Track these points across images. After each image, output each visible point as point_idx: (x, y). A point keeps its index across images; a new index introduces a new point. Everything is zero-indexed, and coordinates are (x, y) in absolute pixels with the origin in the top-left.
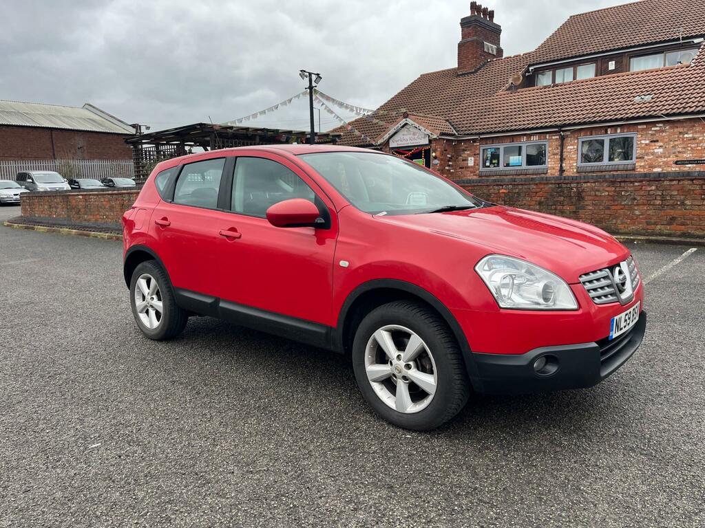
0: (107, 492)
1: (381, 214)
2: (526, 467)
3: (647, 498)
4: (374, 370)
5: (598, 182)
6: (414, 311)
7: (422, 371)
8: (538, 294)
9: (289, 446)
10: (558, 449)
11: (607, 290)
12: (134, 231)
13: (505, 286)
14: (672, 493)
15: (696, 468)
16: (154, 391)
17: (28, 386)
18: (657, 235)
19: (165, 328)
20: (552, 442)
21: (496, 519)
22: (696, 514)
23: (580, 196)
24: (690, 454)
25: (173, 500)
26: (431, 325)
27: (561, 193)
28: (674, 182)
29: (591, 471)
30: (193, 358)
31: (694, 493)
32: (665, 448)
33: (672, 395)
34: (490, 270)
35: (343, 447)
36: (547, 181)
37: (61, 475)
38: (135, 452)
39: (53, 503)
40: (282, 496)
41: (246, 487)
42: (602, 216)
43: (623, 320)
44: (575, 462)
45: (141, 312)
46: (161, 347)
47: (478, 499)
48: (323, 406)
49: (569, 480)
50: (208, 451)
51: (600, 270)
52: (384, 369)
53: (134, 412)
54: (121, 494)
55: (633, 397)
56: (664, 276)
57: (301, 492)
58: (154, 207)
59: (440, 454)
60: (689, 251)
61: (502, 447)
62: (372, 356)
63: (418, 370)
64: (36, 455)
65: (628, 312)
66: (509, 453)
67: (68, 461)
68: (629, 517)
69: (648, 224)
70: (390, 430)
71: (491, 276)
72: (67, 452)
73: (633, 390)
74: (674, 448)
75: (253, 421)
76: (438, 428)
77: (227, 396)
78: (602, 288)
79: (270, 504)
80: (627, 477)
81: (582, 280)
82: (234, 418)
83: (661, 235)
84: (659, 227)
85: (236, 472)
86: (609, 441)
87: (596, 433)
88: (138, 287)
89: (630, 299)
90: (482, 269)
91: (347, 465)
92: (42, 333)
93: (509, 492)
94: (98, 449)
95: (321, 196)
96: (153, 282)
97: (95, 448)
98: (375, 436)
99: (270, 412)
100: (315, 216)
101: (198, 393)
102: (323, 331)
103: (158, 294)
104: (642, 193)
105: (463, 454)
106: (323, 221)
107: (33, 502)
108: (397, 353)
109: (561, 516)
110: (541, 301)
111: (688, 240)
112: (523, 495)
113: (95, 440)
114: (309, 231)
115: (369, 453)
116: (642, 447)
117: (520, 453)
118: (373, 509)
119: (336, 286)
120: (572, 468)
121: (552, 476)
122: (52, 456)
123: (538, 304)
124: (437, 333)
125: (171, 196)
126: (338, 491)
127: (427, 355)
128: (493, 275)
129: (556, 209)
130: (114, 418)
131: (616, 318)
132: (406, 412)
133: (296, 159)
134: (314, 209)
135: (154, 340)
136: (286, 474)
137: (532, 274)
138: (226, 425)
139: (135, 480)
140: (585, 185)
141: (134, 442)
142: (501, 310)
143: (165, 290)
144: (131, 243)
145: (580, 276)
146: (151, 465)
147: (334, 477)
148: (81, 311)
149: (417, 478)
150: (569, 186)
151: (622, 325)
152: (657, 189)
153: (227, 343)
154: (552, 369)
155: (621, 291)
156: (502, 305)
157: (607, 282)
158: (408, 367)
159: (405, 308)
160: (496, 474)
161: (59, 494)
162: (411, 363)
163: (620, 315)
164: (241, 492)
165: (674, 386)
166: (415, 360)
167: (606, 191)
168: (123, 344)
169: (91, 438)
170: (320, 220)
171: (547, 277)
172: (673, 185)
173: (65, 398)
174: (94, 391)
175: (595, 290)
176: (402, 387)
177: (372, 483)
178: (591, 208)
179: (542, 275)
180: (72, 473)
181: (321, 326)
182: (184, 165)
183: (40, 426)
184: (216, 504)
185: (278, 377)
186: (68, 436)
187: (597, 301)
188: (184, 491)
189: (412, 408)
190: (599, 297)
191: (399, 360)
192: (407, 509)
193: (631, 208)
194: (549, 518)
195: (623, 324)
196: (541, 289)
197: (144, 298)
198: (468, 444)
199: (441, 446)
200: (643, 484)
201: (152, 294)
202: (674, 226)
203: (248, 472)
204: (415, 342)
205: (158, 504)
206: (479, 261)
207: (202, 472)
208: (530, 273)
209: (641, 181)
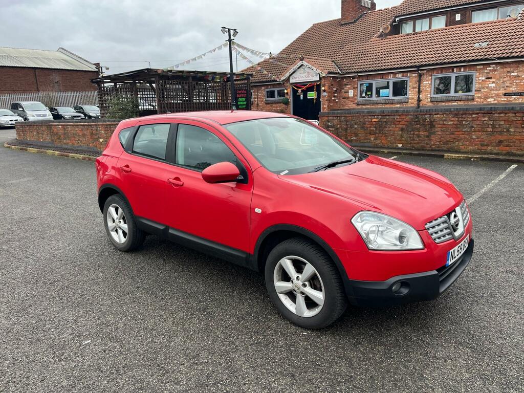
0: (98, 380)
1: (283, 173)
2: (387, 358)
3: (468, 384)
4: (280, 285)
5: (445, 114)
6: (308, 248)
7: (314, 289)
8: (396, 239)
9: (222, 342)
10: (409, 343)
11: (445, 231)
12: (107, 173)
13: (373, 232)
14: (486, 380)
15: (503, 358)
16: (125, 295)
17: (35, 292)
18: (488, 154)
19: (130, 244)
20: (405, 338)
23: (432, 124)
24: (501, 346)
25: (144, 387)
26: (320, 258)
27: (418, 122)
28: (502, 115)
29: (432, 362)
30: (151, 267)
31: (501, 380)
32: (483, 342)
33: (491, 296)
34: (362, 222)
35: (260, 342)
36: (406, 113)
37: (65, 367)
38: (115, 347)
39: (62, 390)
40: (219, 383)
41: (193, 376)
42: (448, 140)
43: (456, 251)
44: (421, 354)
45: (112, 231)
46: (127, 256)
47: (353, 385)
48: (245, 308)
49: (416, 369)
50: (166, 346)
51: (440, 217)
52: (287, 285)
53: (112, 314)
54: (108, 382)
55: (463, 299)
56: (491, 190)
57: (231, 380)
58: (118, 156)
59: (327, 348)
60: (512, 167)
61: (370, 342)
62: (279, 276)
63: (312, 287)
64: (47, 350)
65: (460, 245)
66: (375, 348)
67: (69, 355)
69: (482, 145)
70: (292, 328)
71: (362, 227)
72: (67, 348)
74: (490, 342)
75: (196, 321)
76: (325, 327)
77: (177, 299)
78: (441, 231)
79: (210, 390)
80: (456, 366)
81: (426, 226)
82: (183, 318)
83: (491, 154)
84: (490, 148)
85: (186, 363)
86: (445, 336)
87: (436, 330)
88: (109, 213)
89: (461, 235)
90: (357, 222)
91: (262, 357)
92: (41, 246)
93: (375, 380)
94: (89, 344)
96: (120, 210)
97: (87, 344)
98: (281, 333)
99: (207, 313)
100: (237, 175)
101: (156, 297)
102: (244, 256)
103: (124, 218)
104: (478, 122)
105: (343, 348)
106: (243, 178)
107: (48, 389)
108: (297, 275)
110: (398, 243)
111: (511, 158)
112: (384, 382)
113: (87, 337)
114: (232, 185)
115: (277, 347)
116: (468, 342)
117: (382, 348)
119: (252, 226)
120: (418, 360)
121: (406, 367)
122: (58, 351)
123: (396, 245)
124: (324, 264)
126: (257, 379)
127: (318, 278)
128: (364, 224)
129: (414, 134)
130: (98, 319)
131: (451, 251)
132: (304, 316)
133: (222, 128)
134: (236, 170)
135: (122, 251)
136: (220, 365)
137: (391, 224)
138: (177, 325)
139: (116, 370)
140: (436, 116)
141: (114, 339)
142: (370, 251)
143: (129, 217)
145: (426, 224)
146: (127, 358)
147: (253, 367)
148: (67, 225)
149: (311, 368)
150: (424, 117)
151: (456, 255)
152: (489, 119)
153: (174, 254)
154: (405, 291)
155: (455, 230)
156: (371, 246)
157: (446, 225)
159: (302, 245)
160: (366, 365)
161: (65, 383)
162: (307, 283)
163: (454, 249)
164: (190, 380)
165: (493, 289)
166: (309, 281)
167: (451, 121)
168: (100, 254)
169: (84, 336)
170: (241, 177)
171: (402, 225)
172: (501, 117)
173: (63, 302)
174: (82, 295)
175: (436, 233)
176: (300, 299)
177: (281, 372)
178: (440, 133)
179: (398, 225)
180: (73, 365)
181: (242, 252)
182: (140, 126)
183: (47, 326)
184: (173, 390)
185: (212, 283)
186: (68, 334)
187: (437, 241)
188: (151, 379)
189: (308, 313)
190: (439, 238)
191: (298, 280)
193: (469, 134)
195: (456, 253)
196: (398, 235)
197: (114, 221)
198: (346, 339)
199: (328, 341)
200: (467, 372)
201: (120, 219)
202: (501, 147)
203: (194, 363)
204: (309, 269)
205: (134, 390)
206: (354, 216)
207: (162, 364)
208: (390, 223)
209: (477, 114)
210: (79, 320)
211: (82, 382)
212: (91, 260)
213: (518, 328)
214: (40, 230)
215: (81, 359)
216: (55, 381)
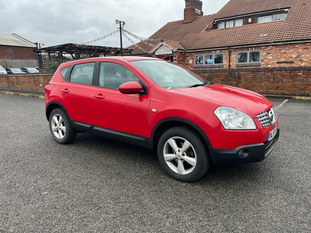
0: (55, 214)
1: (169, 88)
2: (236, 196)
3: (287, 208)
4: (167, 156)
5: (246, 71)
6: (186, 131)
7: (189, 157)
8: (240, 123)
9: (133, 190)
10: (247, 188)
11: (267, 121)
12: (51, 95)
13: (226, 119)
14: (297, 205)
15: (304, 194)
16: (66, 167)
17: (7, 166)
18: (271, 94)
19: (67, 138)
20: (244, 185)
21: (228, 219)
22: (308, 213)
23: (239, 78)
24: (301, 188)
25: (86, 216)
26: (194, 137)
27: (231, 76)
28: (279, 72)
29: (263, 197)
30: (81, 152)
31: (306, 205)
32: (291, 186)
33: (289, 163)
34: (220, 113)
35: (157, 190)
36: (225, 71)
37: (32, 207)
38: (64, 195)
39: (31, 220)
40: (135, 212)
41: (118, 209)
42: (248, 86)
43: (273, 133)
44: (256, 193)
45: (54, 132)
46: (65, 147)
47: (219, 211)
48: (144, 172)
49: (254, 201)
50: (97, 194)
51: (264, 112)
52: (172, 156)
53: (59, 177)
54: (62, 214)
55: (274, 165)
57: (143, 211)
58: (60, 84)
59: (199, 192)
60: (285, 101)
61: (224, 188)
62: (167, 150)
63: (188, 156)
64: (18, 199)
65: (274, 129)
66: (228, 191)
67: (34, 201)
68: (282, 216)
69: (267, 89)
70: (175, 182)
72: (32, 196)
73: (273, 161)
74: (294, 186)
75: (114, 180)
76: (196, 181)
77: (100, 168)
78: (265, 120)
79: (130, 216)
80: (278, 199)
81: (258, 117)
82: (106, 179)
83: (273, 94)
84: (272, 91)
85: (112, 203)
86: (267, 184)
88: (53, 120)
90: (217, 113)
91: (160, 198)
92: (8, 142)
93: (231, 207)
94: (47, 194)
95: (142, 80)
96: (61, 118)
97: (45, 194)
98: (169, 185)
99: (121, 175)
100: (140, 89)
101: (87, 168)
102: (144, 139)
103: (63, 123)
104: (265, 76)
105: (209, 191)
106: (144, 91)
107: (22, 220)
108: (178, 149)
109: (254, 216)
110: (242, 126)
111: (284, 96)
112: (237, 208)
113: (44, 191)
114: (137, 96)
115: (168, 192)
116: (282, 186)
117: (232, 190)
118: (175, 217)
119: (150, 121)
120: (255, 196)
122: (26, 198)
123: (240, 127)
124: (197, 140)
125: (68, 79)
126: (158, 210)
127: (192, 150)
128: (221, 115)
129: (229, 83)
130: (51, 180)
132: (182, 174)
133: (129, 63)
134: (140, 86)
135: (61, 144)
136: (134, 203)
138: (103, 182)
139: (67, 208)
140: (241, 73)
141: (62, 191)
142: (226, 130)
143: (67, 122)
144: (49, 100)
145: (257, 115)
146: (73, 201)
147: (155, 203)
149: (191, 203)
150: (234, 73)
152: (271, 74)
153: (95, 145)
154: (246, 155)
156: (226, 128)
157: (267, 117)
158: (183, 155)
159: (182, 129)
160: (224, 200)
162: (185, 153)
163: (271, 131)
164: (116, 211)
166: (186, 152)
167: (250, 75)
168: (47, 146)
169: (42, 190)
170: (142, 91)
171: (244, 115)
172: (278, 73)
173: (26, 172)
174: (38, 168)
175: (262, 121)
176: (180, 163)
177: (173, 205)
178: (244, 82)
179: (241, 115)
180: (37, 206)
181: (143, 137)
182: (75, 65)
183: (17, 185)
184: (106, 217)
185: (122, 159)
186: (31, 189)
187: (263, 125)
188: (90, 212)
189: (185, 172)
191: (179, 152)
192: (190, 216)
193: (260, 83)
194: (249, 217)
195: (273, 135)
196: (241, 121)
197: (56, 125)
198: (210, 187)
199: (198, 188)
200: (285, 202)
201: (60, 123)
202: (278, 90)
203: (117, 202)
204: (187, 144)
205: (80, 218)
206: (215, 109)
207: (96, 203)
208: (236, 114)
209: (265, 71)
210: (38, 181)
211: (45, 215)
212: (41, 149)
213: (309, 179)
214: (6, 133)
215: (43, 203)
216: (26, 216)
